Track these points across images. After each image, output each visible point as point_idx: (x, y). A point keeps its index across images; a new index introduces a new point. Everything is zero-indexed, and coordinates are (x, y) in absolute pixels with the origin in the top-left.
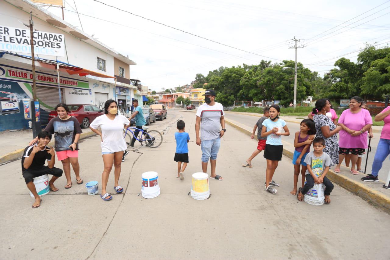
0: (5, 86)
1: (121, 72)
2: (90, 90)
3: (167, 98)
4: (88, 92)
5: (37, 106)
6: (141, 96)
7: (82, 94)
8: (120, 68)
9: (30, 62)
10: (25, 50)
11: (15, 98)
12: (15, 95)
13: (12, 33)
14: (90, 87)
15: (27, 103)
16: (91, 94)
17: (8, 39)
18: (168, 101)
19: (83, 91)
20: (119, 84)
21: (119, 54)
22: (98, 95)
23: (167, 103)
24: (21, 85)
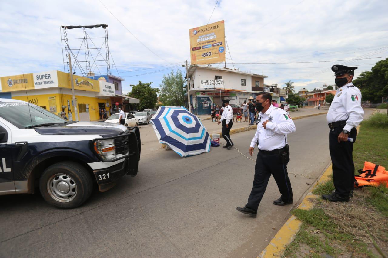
0: (206, 99)
1: (257, 84)
2: (236, 97)
3: (319, 96)
4: (235, 98)
5: (214, 105)
6: (279, 97)
7: (232, 99)
8: (256, 81)
9: (213, 90)
10: (212, 86)
11: (208, 103)
12: (208, 101)
13: (209, 82)
14: (237, 95)
15: (212, 104)
16: (236, 99)
17: (208, 84)
18: (317, 100)
19: (233, 98)
20: (253, 92)
21: (254, 74)
22: (241, 99)
23: (317, 101)
24: (210, 97)
